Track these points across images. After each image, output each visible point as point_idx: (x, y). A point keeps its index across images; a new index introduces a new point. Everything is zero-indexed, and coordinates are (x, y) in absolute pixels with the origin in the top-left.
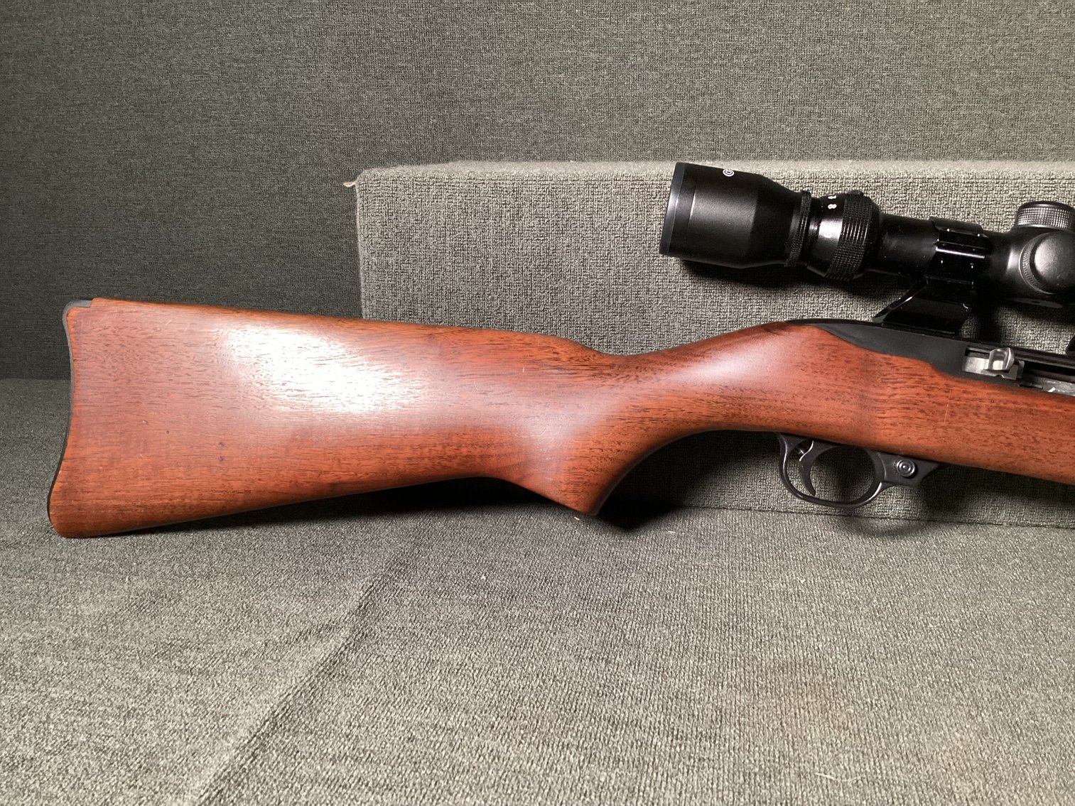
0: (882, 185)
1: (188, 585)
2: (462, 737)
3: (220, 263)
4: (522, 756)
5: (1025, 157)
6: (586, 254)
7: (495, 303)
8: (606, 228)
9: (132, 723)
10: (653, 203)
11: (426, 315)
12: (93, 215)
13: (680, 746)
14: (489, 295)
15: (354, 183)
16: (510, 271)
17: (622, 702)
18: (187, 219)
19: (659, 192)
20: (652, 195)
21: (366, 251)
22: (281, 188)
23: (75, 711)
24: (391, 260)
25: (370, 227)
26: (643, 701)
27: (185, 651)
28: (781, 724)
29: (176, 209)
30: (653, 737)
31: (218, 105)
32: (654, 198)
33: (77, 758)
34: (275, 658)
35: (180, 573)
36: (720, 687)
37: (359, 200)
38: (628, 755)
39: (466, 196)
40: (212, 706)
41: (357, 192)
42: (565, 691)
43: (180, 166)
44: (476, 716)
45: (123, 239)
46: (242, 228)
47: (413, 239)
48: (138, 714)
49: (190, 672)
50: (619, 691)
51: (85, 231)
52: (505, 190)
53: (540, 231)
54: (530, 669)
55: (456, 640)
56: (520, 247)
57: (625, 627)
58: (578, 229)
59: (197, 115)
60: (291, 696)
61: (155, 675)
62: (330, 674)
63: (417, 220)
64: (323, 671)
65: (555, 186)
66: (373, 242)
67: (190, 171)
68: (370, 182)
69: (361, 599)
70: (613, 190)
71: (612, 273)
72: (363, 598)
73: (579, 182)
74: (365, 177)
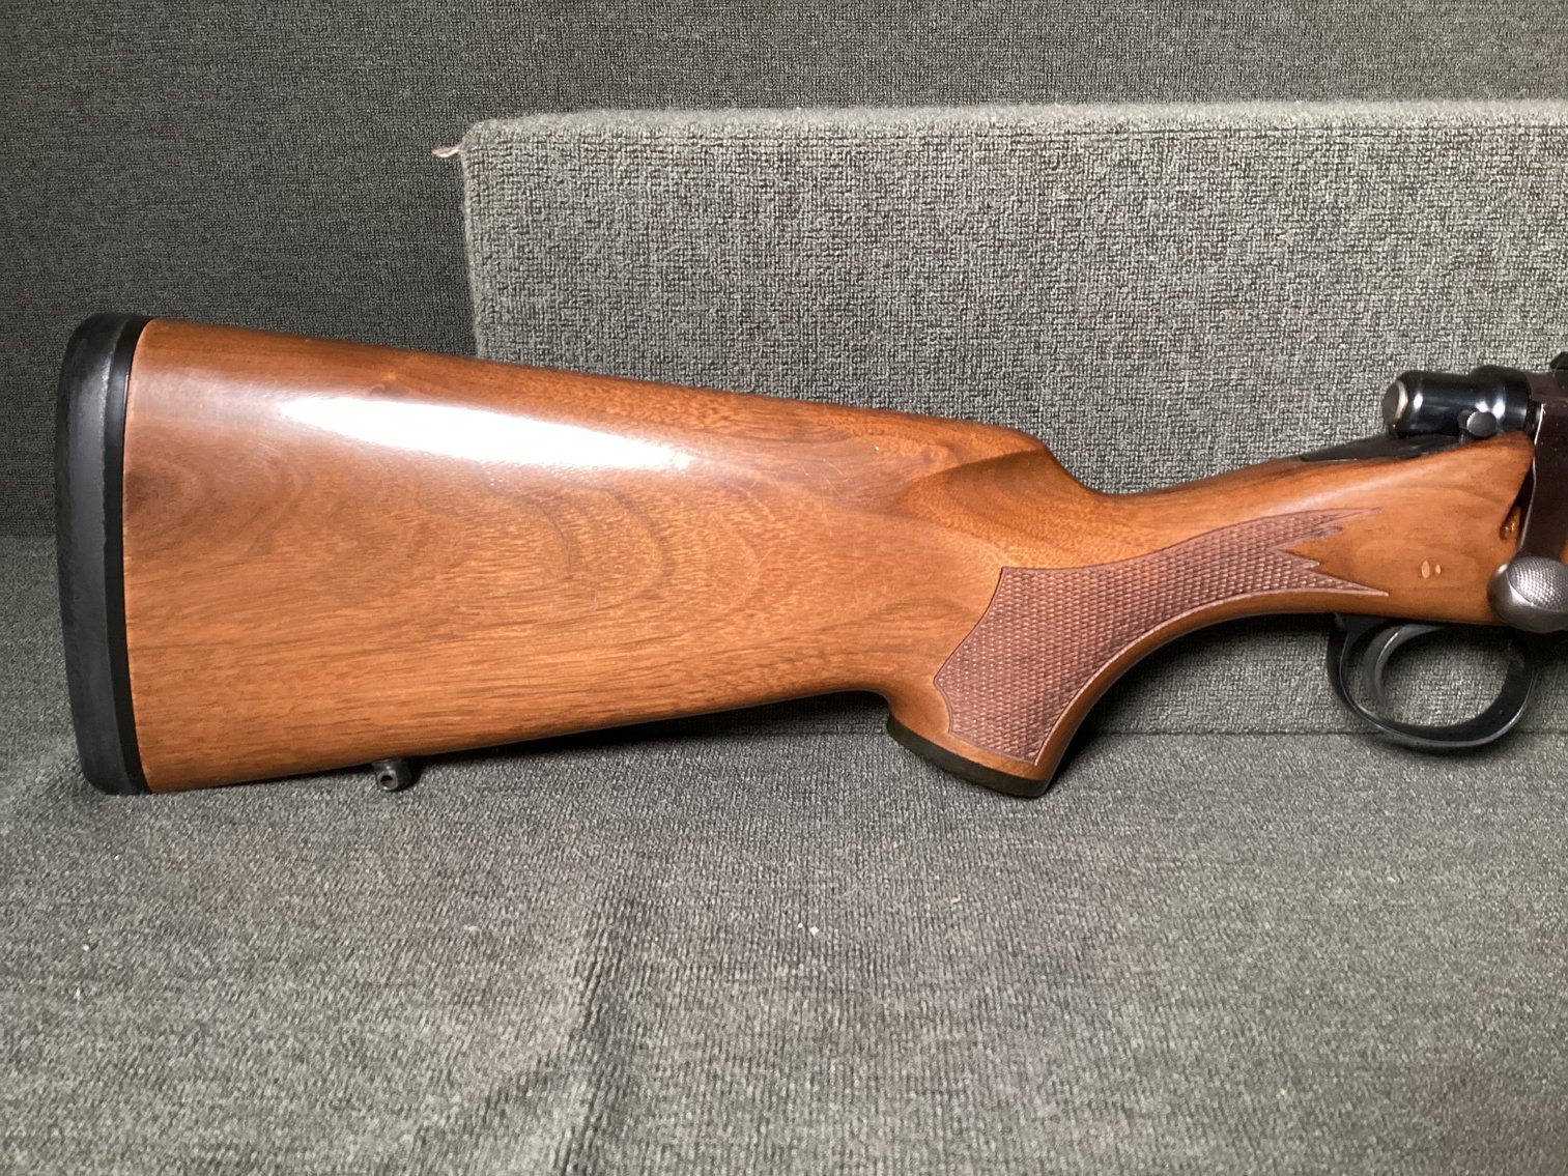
0: (1472, 140)
6: (921, 282)
8: (961, 229)
10: (1051, 179)
14: (737, 364)
15: (455, 150)
16: (774, 318)
19: (1064, 156)
20: (1049, 162)
21: (487, 286)
22: (258, 168)
24: (541, 302)
25: (494, 236)
29: (54, 212)
31: (125, 12)
32: (1054, 169)
35: (189, 971)
37: (470, 185)
39: (686, 172)
41: (464, 167)
43: (56, 130)
46: (185, 244)
47: (584, 259)
52: (764, 158)
53: (834, 237)
55: (808, 1085)
56: (795, 270)
58: (905, 232)
59: (84, 32)
63: (590, 221)
65: (862, 149)
66: (502, 267)
67: (77, 140)
68: (490, 146)
69: (582, 997)
70: (975, 154)
71: (970, 316)
72: (589, 993)
73: (908, 140)
74: (479, 136)
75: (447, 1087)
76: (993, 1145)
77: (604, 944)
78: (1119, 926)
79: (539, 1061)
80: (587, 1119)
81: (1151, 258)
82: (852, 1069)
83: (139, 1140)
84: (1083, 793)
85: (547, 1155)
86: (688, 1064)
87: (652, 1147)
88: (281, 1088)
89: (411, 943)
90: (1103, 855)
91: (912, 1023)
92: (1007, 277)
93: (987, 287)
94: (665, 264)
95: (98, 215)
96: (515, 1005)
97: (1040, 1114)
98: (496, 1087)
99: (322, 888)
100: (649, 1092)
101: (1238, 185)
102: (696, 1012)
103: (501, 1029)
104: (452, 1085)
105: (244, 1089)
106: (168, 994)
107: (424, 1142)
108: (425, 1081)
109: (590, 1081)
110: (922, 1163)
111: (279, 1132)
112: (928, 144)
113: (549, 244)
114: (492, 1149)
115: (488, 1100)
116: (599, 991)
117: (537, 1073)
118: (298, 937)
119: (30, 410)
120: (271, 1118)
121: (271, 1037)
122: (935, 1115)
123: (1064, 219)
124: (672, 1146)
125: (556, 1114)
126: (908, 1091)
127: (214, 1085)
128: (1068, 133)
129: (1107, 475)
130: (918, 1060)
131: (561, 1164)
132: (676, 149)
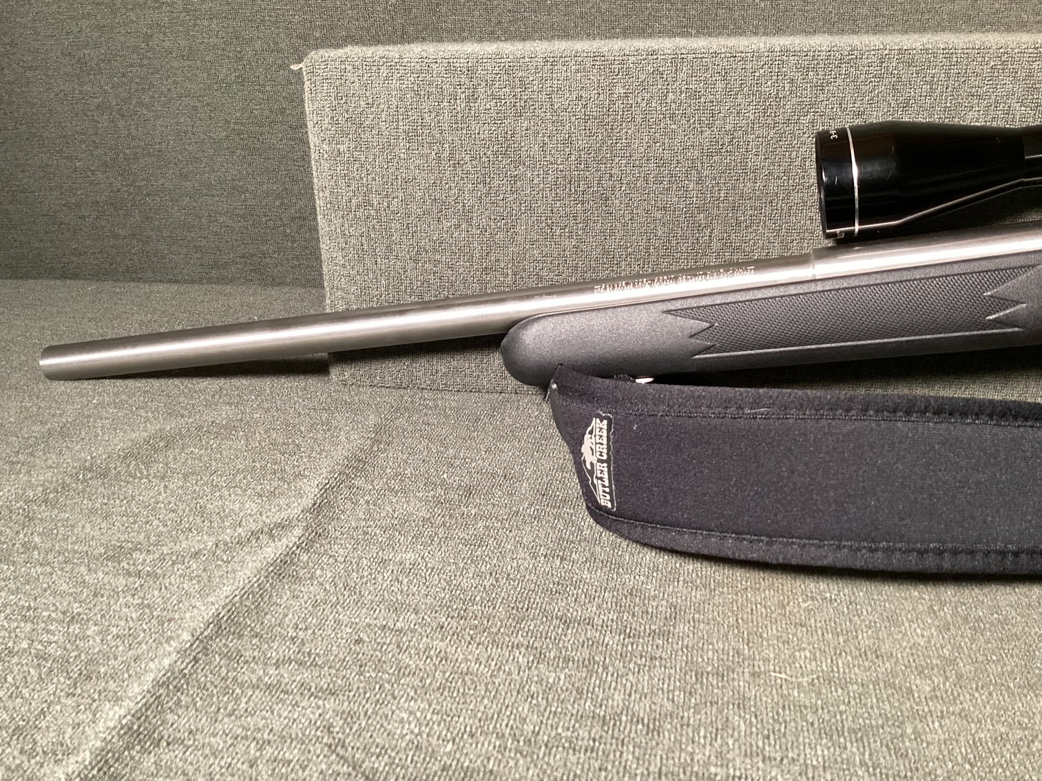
0: (856, 58)
1: (143, 486)
2: (410, 638)
3: (180, 157)
4: (470, 657)
5: (1009, 29)
6: (545, 138)
7: (453, 192)
8: (566, 109)
9: (75, 629)
10: (615, 81)
11: (381, 206)
12: (50, 110)
13: (632, 644)
14: (447, 183)
15: (301, 66)
16: (467, 158)
17: (576, 600)
18: (145, 112)
19: (622, 68)
20: (614, 72)
21: (316, 139)
22: (238, 77)
23: (19, 617)
24: (342, 148)
25: (319, 112)
26: (596, 599)
27: (134, 554)
28: (737, 620)
29: (134, 102)
30: (605, 636)
32: (617, 75)
33: (17, 666)
34: (225, 559)
35: (136, 474)
36: (676, 583)
37: (307, 84)
38: (579, 654)
39: (418, 77)
40: (159, 609)
41: (305, 74)
42: (518, 590)
43: (135, 56)
44: (426, 617)
45: (82, 134)
47: (365, 125)
48: (83, 619)
49: (139, 574)
50: (573, 588)
51: (43, 127)
52: (459, 69)
53: (498, 113)
54: (483, 567)
55: (410, 538)
56: (477, 132)
57: (582, 523)
58: (536, 111)
60: (238, 597)
61: (103, 579)
62: (280, 575)
63: (368, 104)
64: (272, 571)
65: (512, 64)
66: (323, 128)
67: (145, 62)
68: (317, 64)
70: (573, 67)
71: (573, 158)
73: (537, 59)
74: (312, 58)
79: (283, 519)
80: (296, 543)
81: (672, 126)
85: (271, 555)
92: (593, 136)
93: (581, 142)
94: (407, 127)
96: (283, 498)
98: (259, 527)
100: (333, 536)
101: (720, 85)
103: (273, 507)
109: (304, 529)
112: (547, 61)
113: (346, 116)
114: (248, 551)
116: (325, 494)
117: (280, 524)
119: (122, 212)
123: (623, 103)
127: (131, 519)
128: (625, 55)
129: (652, 250)
131: (276, 558)
132: (413, 64)
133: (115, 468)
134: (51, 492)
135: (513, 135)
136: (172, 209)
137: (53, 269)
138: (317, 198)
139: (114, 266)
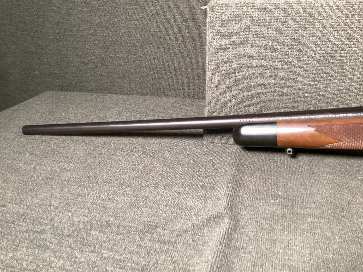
1: (148, 191)
3: (129, 45)
6: (317, 39)
7: (270, 62)
8: (329, 26)
12: (78, 25)
14: (268, 58)
15: (206, 7)
16: (279, 47)
18: (116, 27)
21: (211, 39)
22: (155, 13)
23: (118, 266)
24: (223, 43)
25: (213, 27)
27: (157, 229)
29: (111, 22)
32: (355, 11)
34: (200, 234)
37: (209, 15)
39: (261, 12)
41: (208, 11)
45: (91, 35)
46: (139, 30)
47: (234, 33)
49: (164, 242)
51: (75, 32)
52: (280, 8)
56: (285, 36)
61: (148, 244)
63: (236, 24)
65: (305, 6)
66: (214, 35)
68: (214, 6)
69: (227, 200)
70: (335, 7)
71: (330, 48)
72: (228, 200)
73: (317, 4)
74: (212, 3)
75: (198, 216)
76: (326, 246)
77: (231, 189)
78: (357, 200)
79: (218, 213)
80: (229, 226)
82: (290, 225)
83: (135, 219)
84: (348, 167)
85: (221, 233)
86: (251, 218)
87: (243, 235)
88: (163, 212)
89: (188, 185)
90: (353, 183)
91: (305, 216)
92: (340, 38)
93: (334, 41)
94: (253, 34)
95: (120, 23)
96: (211, 201)
97: (337, 241)
98: (208, 217)
99: (169, 171)
100: (242, 224)
102: (252, 208)
103: (208, 205)
104: (198, 215)
105: (155, 211)
106: (139, 190)
107: (194, 226)
108: (193, 214)
109: (229, 219)
110: (308, 248)
111: (163, 221)
112: (323, 5)
113: (226, 29)
114: (208, 230)
115: (207, 219)
116: (230, 200)
117: (217, 215)
118: (165, 181)
119: (104, 66)
120: (161, 218)
121: (160, 201)
122: (311, 237)
124: (248, 236)
125: (222, 224)
126: (304, 231)
127: (149, 209)
128: (360, 2)
130: (306, 225)
131: (224, 235)
132: (259, 6)
133: (133, 183)
134: (111, 195)
135: (302, 37)
136: (124, 66)
137: (77, 87)
138: (207, 65)
139: (101, 87)
